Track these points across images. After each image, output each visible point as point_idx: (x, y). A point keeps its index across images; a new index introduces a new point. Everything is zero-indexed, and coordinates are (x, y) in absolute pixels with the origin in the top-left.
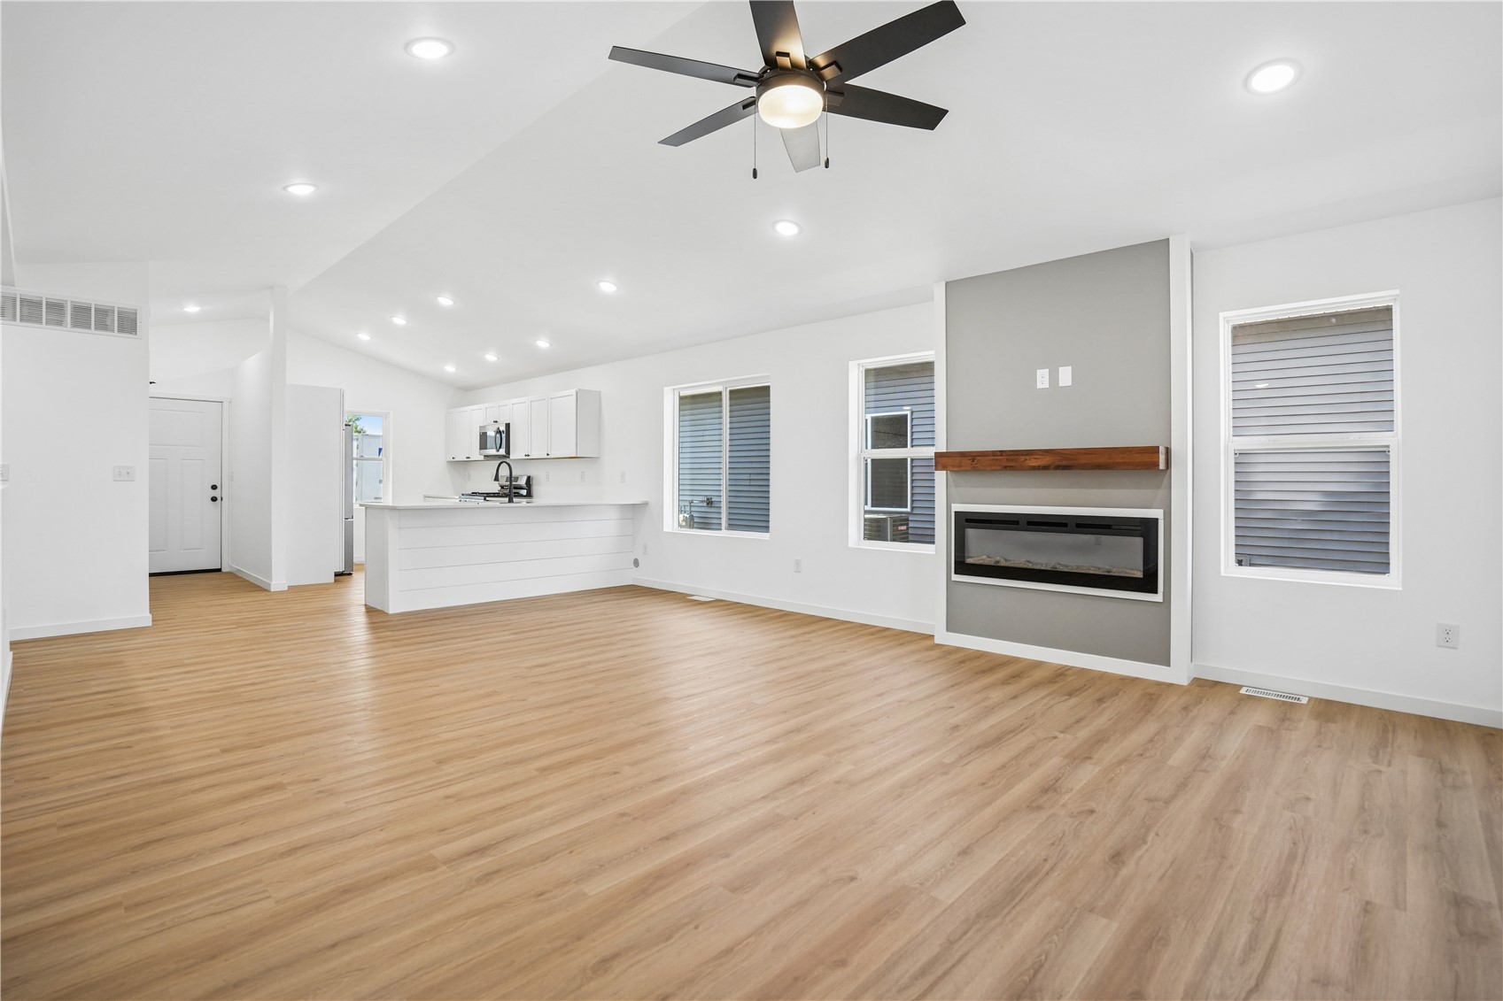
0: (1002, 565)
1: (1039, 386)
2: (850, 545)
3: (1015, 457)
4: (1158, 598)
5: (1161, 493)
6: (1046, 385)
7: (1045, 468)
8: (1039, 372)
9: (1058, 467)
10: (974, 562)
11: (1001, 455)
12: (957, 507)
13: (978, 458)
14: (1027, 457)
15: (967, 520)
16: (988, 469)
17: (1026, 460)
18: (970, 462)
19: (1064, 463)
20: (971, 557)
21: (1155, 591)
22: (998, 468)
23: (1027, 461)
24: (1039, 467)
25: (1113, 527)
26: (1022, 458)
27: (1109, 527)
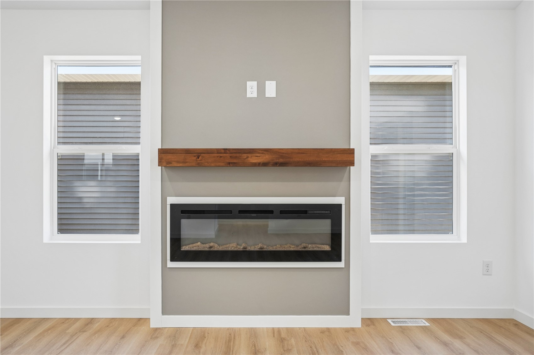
0: (216, 249)
1: (249, 95)
2: (44, 242)
3: (238, 155)
4: (341, 265)
5: (343, 184)
6: (255, 95)
7: (265, 164)
8: (249, 84)
9: (276, 164)
10: (189, 249)
11: (225, 153)
12: (172, 200)
13: (203, 155)
14: (249, 155)
15: (183, 212)
16: (213, 165)
17: (248, 157)
18: (195, 158)
19: (281, 160)
20: (186, 245)
21: (340, 260)
22: (222, 164)
23: (249, 159)
24: (259, 164)
25: (309, 212)
26: (245, 156)
27: (306, 212)
